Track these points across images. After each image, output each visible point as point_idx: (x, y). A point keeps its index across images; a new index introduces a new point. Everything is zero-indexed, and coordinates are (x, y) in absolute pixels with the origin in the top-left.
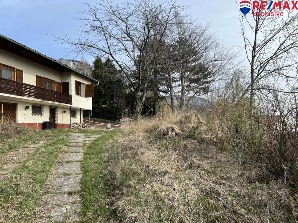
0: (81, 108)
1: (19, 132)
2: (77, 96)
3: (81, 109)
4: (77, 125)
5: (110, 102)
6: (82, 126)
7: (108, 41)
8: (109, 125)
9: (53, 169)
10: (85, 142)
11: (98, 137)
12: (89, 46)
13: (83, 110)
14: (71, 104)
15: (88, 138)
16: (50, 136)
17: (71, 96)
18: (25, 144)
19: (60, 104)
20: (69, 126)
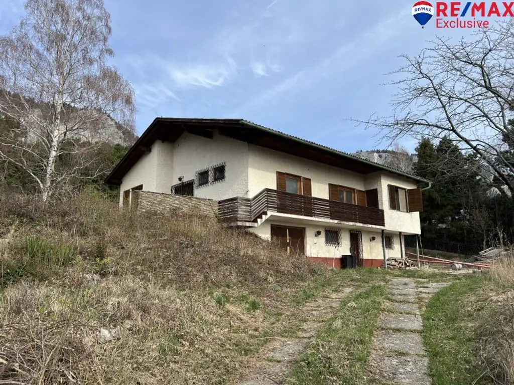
0: (400, 231)
1: (313, 272)
2: (392, 211)
3: (400, 233)
4: (396, 261)
5: (453, 219)
6: (406, 264)
7: (447, 108)
8: (457, 263)
9: (375, 340)
10: (420, 296)
11: (443, 286)
12: (412, 124)
13: (404, 236)
14: (383, 225)
15: (424, 287)
16: (357, 281)
17: (382, 211)
18: (324, 291)
19: (366, 226)
20: (381, 263)
